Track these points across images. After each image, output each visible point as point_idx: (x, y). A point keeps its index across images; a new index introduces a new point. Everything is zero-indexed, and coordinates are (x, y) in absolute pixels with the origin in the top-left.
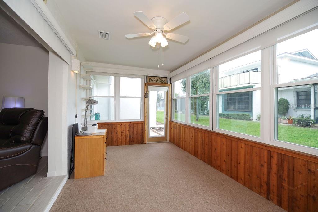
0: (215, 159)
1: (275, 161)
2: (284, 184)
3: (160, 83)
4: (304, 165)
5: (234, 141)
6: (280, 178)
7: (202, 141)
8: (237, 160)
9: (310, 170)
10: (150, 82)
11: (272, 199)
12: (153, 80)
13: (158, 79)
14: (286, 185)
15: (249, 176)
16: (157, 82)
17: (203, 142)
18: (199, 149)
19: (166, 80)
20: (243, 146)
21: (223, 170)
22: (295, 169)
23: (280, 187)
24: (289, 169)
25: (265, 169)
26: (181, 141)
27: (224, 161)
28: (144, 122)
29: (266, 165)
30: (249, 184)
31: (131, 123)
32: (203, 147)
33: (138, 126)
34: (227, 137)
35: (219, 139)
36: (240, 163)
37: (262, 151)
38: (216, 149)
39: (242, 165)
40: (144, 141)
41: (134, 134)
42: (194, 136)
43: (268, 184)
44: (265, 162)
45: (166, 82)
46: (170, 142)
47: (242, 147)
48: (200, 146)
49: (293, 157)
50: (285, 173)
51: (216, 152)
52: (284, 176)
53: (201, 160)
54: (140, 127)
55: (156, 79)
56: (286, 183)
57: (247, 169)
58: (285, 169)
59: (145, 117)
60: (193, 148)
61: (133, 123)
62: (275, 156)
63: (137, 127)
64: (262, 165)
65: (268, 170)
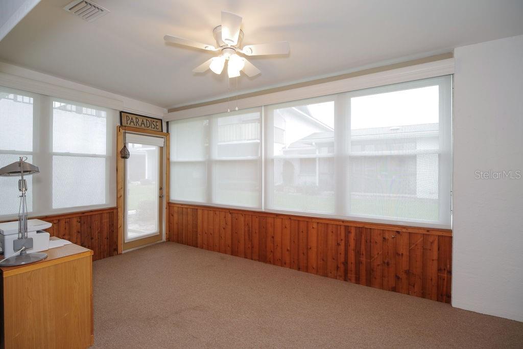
0: (272, 252)
1: (352, 235)
2: (362, 259)
3: (148, 128)
4: (380, 235)
5: (302, 221)
6: (358, 253)
7: (246, 229)
8: (307, 245)
9: (384, 238)
10: (128, 125)
11: (350, 279)
12: (135, 121)
13: (145, 121)
14: (363, 259)
15: (323, 260)
16: (143, 125)
17: (249, 230)
18: (242, 242)
19: (159, 124)
20: (315, 226)
21: (285, 264)
22: (372, 241)
23: (358, 263)
24: (366, 242)
25: (342, 247)
26: (199, 236)
27: (288, 250)
28: (116, 208)
29: (343, 244)
30: (323, 272)
31: (86, 214)
32: (249, 237)
33: (101, 219)
34: (292, 218)
35: (278, 221)
36: (310, 248)
37: (339, 228)
38: (273, 237)
39: (314, 249)
40: (116, 250)
41: (92, 239)
42: (229, 223)
43: (346, 263)
44: (342, 240)
45: (159, 127)
46: (169, 241)
47: (313, 228)
48: (243, 236)
49: (370, 229)
50: (363, 247)
51: (274, 241)
52: (362, 251)
53: (246, 258)
54: (106, 220)
55: (140, 120)
56: (364, 257)
57: (321, 253)
58: (363, 241)
59: (118, 198)
60: (229, 242)
61: (91, 214)
62: (353, 231)
63: (101, 223)
64: (338, 244)
65: (345, 248)
